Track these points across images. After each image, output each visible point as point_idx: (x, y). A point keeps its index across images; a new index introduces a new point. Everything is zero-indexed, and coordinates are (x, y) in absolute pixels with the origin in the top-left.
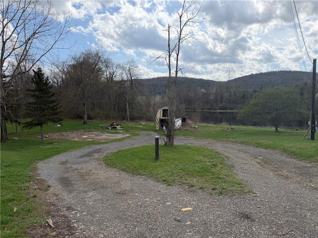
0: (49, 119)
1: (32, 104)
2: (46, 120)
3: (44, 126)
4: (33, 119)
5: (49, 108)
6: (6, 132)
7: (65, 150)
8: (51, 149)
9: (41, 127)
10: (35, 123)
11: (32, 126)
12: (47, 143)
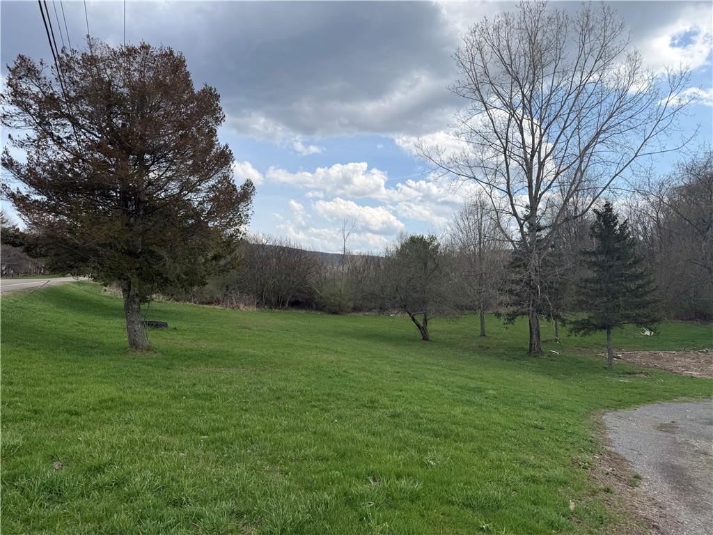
0: (627, 317)
1: (590, 282)
2: (620, 319)
3: (615, 331)
4: (592, 315)
5: (628, 291)
6: (539, 338)
7: (668, 396)
8: (632, 388)
9: (609, 333)
10: (595, 323)
11: (590, 330)
12: (621, 372)
